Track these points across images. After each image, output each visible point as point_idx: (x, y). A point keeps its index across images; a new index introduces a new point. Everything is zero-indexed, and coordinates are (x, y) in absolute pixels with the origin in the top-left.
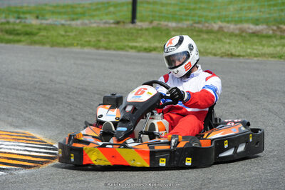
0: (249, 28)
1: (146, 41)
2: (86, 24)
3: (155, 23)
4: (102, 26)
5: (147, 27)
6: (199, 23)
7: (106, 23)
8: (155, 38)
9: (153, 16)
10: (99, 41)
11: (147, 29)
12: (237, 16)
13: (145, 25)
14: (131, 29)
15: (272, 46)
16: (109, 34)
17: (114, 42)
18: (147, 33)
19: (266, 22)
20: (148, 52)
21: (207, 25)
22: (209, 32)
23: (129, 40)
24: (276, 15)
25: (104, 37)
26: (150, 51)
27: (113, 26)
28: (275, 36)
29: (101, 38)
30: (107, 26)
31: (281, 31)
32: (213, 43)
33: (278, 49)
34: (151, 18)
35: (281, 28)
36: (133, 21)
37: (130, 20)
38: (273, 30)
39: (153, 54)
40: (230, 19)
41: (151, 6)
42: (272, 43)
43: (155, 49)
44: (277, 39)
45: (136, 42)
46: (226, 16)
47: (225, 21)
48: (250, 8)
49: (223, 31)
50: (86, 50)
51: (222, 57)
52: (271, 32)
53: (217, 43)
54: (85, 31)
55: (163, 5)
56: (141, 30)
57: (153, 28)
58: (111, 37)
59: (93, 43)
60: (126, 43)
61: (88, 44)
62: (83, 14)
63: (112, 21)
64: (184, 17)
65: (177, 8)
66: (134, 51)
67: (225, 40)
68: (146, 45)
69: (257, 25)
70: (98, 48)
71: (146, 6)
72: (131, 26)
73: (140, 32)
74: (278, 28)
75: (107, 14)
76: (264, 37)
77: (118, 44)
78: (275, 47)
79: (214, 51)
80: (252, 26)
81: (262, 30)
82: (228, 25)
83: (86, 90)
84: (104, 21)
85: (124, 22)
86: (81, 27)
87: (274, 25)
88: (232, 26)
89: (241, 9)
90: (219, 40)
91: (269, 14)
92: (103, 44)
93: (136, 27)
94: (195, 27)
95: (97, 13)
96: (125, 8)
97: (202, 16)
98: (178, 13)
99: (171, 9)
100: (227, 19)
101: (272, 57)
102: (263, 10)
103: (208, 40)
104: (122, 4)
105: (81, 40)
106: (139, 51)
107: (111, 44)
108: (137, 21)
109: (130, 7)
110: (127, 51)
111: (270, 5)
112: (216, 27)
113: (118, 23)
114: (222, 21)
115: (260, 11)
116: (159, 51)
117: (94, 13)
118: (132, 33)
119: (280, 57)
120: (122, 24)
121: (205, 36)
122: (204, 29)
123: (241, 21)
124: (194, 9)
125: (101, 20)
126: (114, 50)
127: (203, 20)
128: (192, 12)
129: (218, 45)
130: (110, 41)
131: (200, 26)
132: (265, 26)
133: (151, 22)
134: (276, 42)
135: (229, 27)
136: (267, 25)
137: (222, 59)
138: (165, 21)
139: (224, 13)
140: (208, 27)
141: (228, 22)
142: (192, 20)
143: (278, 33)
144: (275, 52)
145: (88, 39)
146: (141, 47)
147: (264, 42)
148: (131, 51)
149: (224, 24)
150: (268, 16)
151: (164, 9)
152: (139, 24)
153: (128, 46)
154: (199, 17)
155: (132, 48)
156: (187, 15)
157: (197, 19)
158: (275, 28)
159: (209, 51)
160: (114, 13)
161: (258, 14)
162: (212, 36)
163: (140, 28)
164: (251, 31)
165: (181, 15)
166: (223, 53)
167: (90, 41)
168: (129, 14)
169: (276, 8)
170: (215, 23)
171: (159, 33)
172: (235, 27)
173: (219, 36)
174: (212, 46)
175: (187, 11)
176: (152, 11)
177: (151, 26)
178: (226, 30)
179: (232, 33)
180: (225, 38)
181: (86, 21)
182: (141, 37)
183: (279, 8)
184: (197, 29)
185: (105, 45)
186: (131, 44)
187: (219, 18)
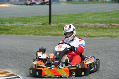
0: (98, 25)
1: (55, 31)
2: (30, 25)
3: (59, 24)
4: (37, 25)
5: (56, 26)
6: (77, 23)
7: (39, 24)
8: (59, 30)
9: (58, 21)
10: (36, 32)
11: (56, 27)
12: (93, 20)
13: (55, 25)
14: (49, 27)
15: (108, 32)
16: (40, 29)
17: (42, 32)
18: (56, 28)
19: (105, 22)
20: (56, 36)
21: (81, 24)
22: (82, 27)
23: (48, 31)
24: (109, 19)
25: (38, 30)
26: (57, 35)
27: (41, 25)
28: (109, 28)
29: (37, 31)
30: (39, 25)
31: (111, 26)
32: (83, 32)
33: (110, 33)
34: (57, 22)
35: (111, 25)
36: (50, 23)
37: (48, 23)
38: (108, 25)
39: (58, 37)
40: (90, 22)
41: (57, 17)
42: (108, 31)
43: (59, 35)
44: (110, 29)
45: (51, 32)
46: (89, 20)
47: (88, 22)
48: (98, 17)
49: (87, 26)
50: (30, 36)
51: (87, 37)
52: (107, 26)
53: (85, 31)
54: (30, 28)
55: (62, 16)
56: (53, 27)
57: (58, 26)
58: (41, 30)
59: (33, 33)
60: (47, 33)
61: (31, 33)
62: (29, 21)
63: (41, 24)
64: (71, 21)
65: (68, 18)
66: (50, 36)
67: (88, 30)
68: (55, 33)
69: (102, 24)
70: (36, 35)
71: (55, 17)
72: (49, 25)
73: (53, 28)
74: (110, 24)
75: (39, 21)
76: (104, 28)
77: (43, 33)
78: (109, 33)
79: (83, 35)
80: (99, 24)
81: (104, 26)
82: (90, 24)
83: (31, 52)
84: (38, 24)
85: (46, 24)
86: (28, 27)
87: (108, 24)
88: (91, 24)
89: (95, 17)
90: (86, 30)
91: (106, 19)
92: (38, 33)
93: (51, 26)
94: (76, 25)
95: (35, 20)
96: (46, 18)
97: (79, 21)
98: (69, 20)
99: (66, 18)
100: (89, 22)
101: (108, 37)
102: (104, 17)
103: (81, 30)
104: (45, 17)
105: (28, 32)
106: (53, 36)
107: (41, 33)
108: (51, 23)
109: (49, 18)
110: (48, 36)
111: (107, 15)
112: (84, 25)
113: (44, 24)
114: (87, 23)
115: (103, 18)
116: (61, 36)
117: (34, 20)
118: (49, 28)
119: (111, 37)
120: (45, 25)
121: (80, 29)
122: (80, 26)
123: (95, 22)
124: (75, 18)
125: (37, 23)
126: (42, 35)
127: (79, 22)
128: (74, 19)
129: (85, 32)
130: (40, 32)
131: (78, 25)
132: (104, 24)
133: (57, 24)
134: (109, 31)
135: (90, 25)
136: (105, 23)
137: (87, 38)
138: (63, 23)
139: (87, 19)
140: (81, 25)
141: (89, 23)
142: (74, 22)
143: (110, 27)
144: (109, 35)
145: (31, 31)
146: (53, 34)
147: (104, 31)
148: (49, 35)
149: (87, 24)
150: (106, 20)
151: (63, 18)
152: (52, 24)
153: (48, 34)
154: (77, 21)
155: (50, 34)
156: (72, 20)
157: (76, 22)
158: (109, 25)
159: (82, 35)
160: (42, 20)
161: (102, 19)
162: (83, 29)
163: (53, 26)
164: (99, 26)
165: (70, 20)
166: (87, 35)
167: (32, 32)
168: (48, 21)
169: (109, 16)
170: (84, 23)
171: (61, 28)
172: (93, 25)
173: (86, 29)
174: (83, 33)
175: (72, 19)
176: (58, 19)
177: (57, 25)
178: (88, 26)
179: (91, 27)
180: (88, 29)
181: (30, 24)
182: (53, 30)
183: (110, 16)
184: (76, 26)
185: (38, 34)
186: (49, 33)
187: (86, 21)
